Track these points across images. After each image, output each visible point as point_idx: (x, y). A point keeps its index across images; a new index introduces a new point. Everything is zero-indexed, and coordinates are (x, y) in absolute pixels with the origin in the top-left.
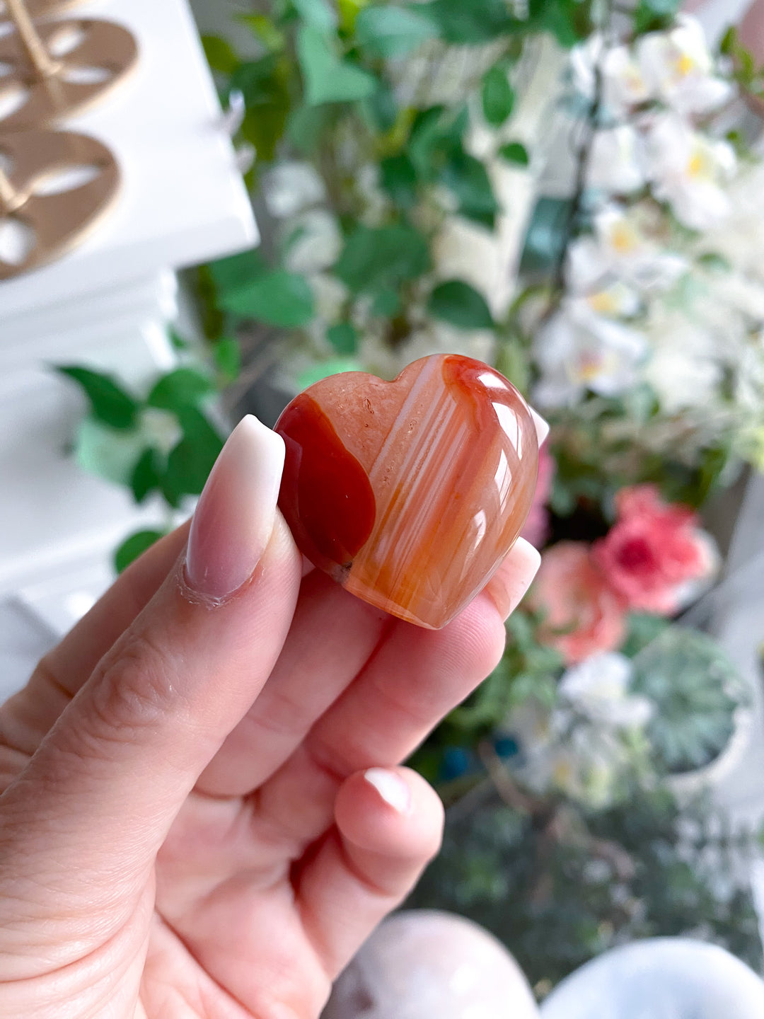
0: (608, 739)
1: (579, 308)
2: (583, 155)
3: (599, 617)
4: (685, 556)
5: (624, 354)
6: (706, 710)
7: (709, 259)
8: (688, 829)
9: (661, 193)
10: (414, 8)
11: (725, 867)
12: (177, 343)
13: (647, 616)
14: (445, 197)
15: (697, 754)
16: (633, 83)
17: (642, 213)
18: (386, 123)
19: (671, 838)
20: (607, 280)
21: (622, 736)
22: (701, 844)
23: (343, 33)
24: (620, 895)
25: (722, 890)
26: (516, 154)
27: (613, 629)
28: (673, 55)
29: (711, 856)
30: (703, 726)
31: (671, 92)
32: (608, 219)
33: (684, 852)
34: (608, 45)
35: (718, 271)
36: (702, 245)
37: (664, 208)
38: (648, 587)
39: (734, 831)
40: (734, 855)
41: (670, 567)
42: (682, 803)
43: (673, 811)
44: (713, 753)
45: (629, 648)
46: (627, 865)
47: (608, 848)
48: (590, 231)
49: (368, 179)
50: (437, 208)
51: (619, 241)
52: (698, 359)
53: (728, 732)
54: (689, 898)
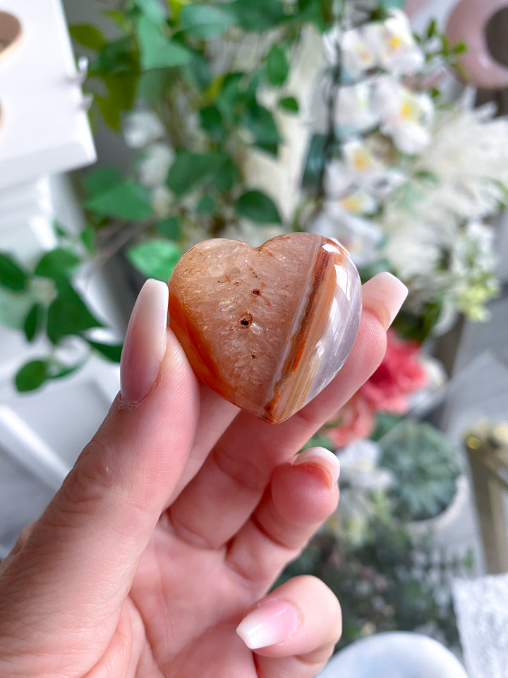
0: (361, 498)
1: (335, 208)
2: (331, 103)
3: (356, 416)
4: (414, 375)
5: (366, 239)
6: (438, 478)
7: (423, 175)
8: (420, 558)
9: (386, 129)
10: (220, 6)
11: (444, 582)
12: (60, 232)
13: (389, 415)
14: (246, 135)
15: (432, 508)
16: (363, 56)
17: (373, 143)
18: (204, 85)
19: (409, 564)
20: (353, 188)
21: (371, 496)
22: (427, 568)
23: (170, 22)
24: (379, 604)
25: (442, 598)
26: (291, 105)
27: (366, 424)
28: (387, 36)
29: (434, 576)
30: (436, 489)
31: (387, 61)
32: (352, 147)
33: (417, 573)
34: (344, 29)
35: (428, 183)
36: (418, 165)
37: (388, 140)
38: (389, 396)
39: (449, 558)
40: (449, 574)
41: (404, 382)
42: (415, 540)
43: (409, 546)
44: (443, 507)
45: (376, 436)
46: (382, 582)
47: (369, 571)
48: (340, 156)
49: (192, 122)
50: (240, 142)
51: (359, 162)
52: (425, 243)
53: (453, 493)
54: (422, 604)
